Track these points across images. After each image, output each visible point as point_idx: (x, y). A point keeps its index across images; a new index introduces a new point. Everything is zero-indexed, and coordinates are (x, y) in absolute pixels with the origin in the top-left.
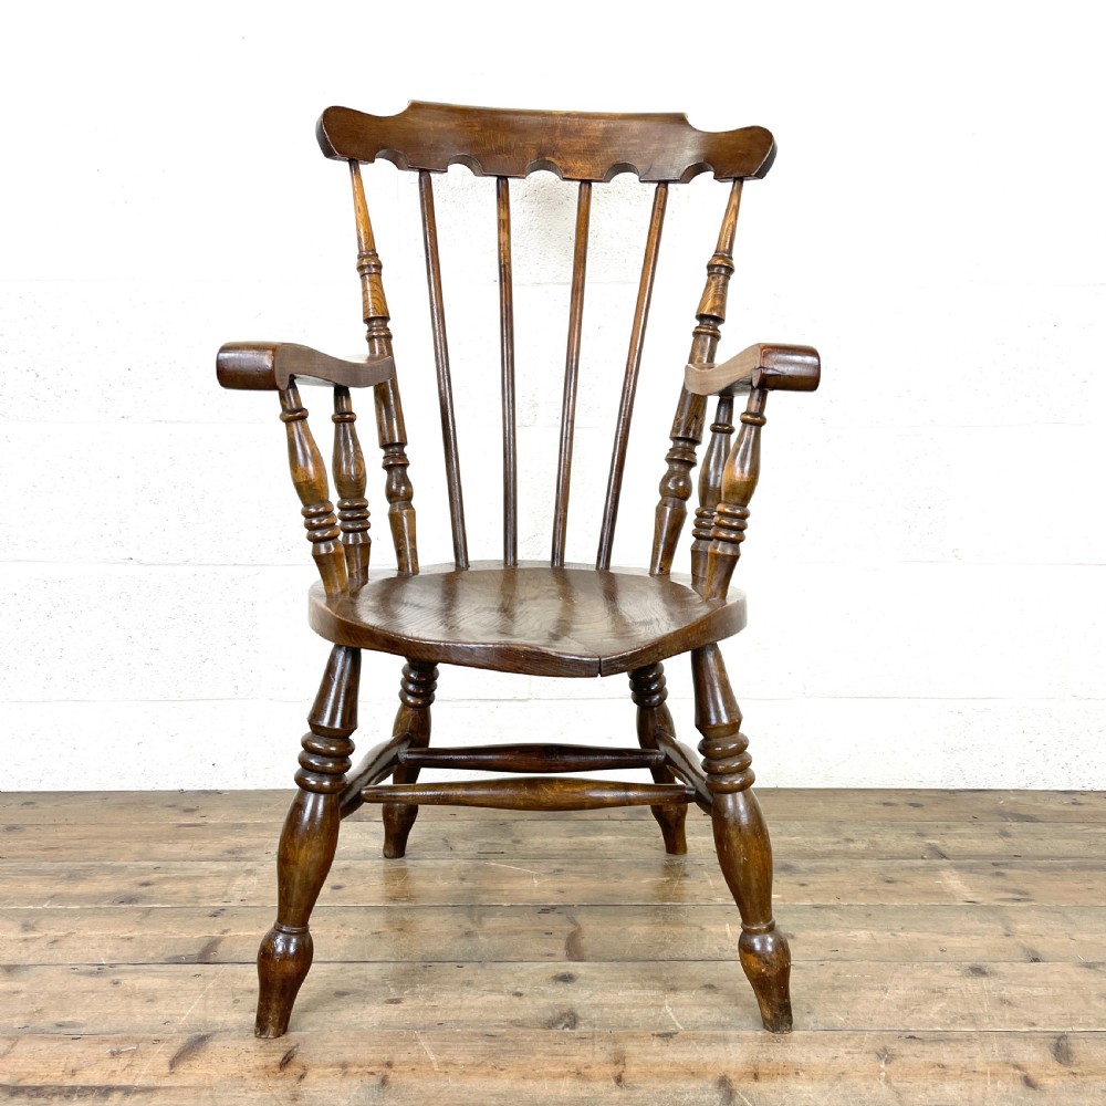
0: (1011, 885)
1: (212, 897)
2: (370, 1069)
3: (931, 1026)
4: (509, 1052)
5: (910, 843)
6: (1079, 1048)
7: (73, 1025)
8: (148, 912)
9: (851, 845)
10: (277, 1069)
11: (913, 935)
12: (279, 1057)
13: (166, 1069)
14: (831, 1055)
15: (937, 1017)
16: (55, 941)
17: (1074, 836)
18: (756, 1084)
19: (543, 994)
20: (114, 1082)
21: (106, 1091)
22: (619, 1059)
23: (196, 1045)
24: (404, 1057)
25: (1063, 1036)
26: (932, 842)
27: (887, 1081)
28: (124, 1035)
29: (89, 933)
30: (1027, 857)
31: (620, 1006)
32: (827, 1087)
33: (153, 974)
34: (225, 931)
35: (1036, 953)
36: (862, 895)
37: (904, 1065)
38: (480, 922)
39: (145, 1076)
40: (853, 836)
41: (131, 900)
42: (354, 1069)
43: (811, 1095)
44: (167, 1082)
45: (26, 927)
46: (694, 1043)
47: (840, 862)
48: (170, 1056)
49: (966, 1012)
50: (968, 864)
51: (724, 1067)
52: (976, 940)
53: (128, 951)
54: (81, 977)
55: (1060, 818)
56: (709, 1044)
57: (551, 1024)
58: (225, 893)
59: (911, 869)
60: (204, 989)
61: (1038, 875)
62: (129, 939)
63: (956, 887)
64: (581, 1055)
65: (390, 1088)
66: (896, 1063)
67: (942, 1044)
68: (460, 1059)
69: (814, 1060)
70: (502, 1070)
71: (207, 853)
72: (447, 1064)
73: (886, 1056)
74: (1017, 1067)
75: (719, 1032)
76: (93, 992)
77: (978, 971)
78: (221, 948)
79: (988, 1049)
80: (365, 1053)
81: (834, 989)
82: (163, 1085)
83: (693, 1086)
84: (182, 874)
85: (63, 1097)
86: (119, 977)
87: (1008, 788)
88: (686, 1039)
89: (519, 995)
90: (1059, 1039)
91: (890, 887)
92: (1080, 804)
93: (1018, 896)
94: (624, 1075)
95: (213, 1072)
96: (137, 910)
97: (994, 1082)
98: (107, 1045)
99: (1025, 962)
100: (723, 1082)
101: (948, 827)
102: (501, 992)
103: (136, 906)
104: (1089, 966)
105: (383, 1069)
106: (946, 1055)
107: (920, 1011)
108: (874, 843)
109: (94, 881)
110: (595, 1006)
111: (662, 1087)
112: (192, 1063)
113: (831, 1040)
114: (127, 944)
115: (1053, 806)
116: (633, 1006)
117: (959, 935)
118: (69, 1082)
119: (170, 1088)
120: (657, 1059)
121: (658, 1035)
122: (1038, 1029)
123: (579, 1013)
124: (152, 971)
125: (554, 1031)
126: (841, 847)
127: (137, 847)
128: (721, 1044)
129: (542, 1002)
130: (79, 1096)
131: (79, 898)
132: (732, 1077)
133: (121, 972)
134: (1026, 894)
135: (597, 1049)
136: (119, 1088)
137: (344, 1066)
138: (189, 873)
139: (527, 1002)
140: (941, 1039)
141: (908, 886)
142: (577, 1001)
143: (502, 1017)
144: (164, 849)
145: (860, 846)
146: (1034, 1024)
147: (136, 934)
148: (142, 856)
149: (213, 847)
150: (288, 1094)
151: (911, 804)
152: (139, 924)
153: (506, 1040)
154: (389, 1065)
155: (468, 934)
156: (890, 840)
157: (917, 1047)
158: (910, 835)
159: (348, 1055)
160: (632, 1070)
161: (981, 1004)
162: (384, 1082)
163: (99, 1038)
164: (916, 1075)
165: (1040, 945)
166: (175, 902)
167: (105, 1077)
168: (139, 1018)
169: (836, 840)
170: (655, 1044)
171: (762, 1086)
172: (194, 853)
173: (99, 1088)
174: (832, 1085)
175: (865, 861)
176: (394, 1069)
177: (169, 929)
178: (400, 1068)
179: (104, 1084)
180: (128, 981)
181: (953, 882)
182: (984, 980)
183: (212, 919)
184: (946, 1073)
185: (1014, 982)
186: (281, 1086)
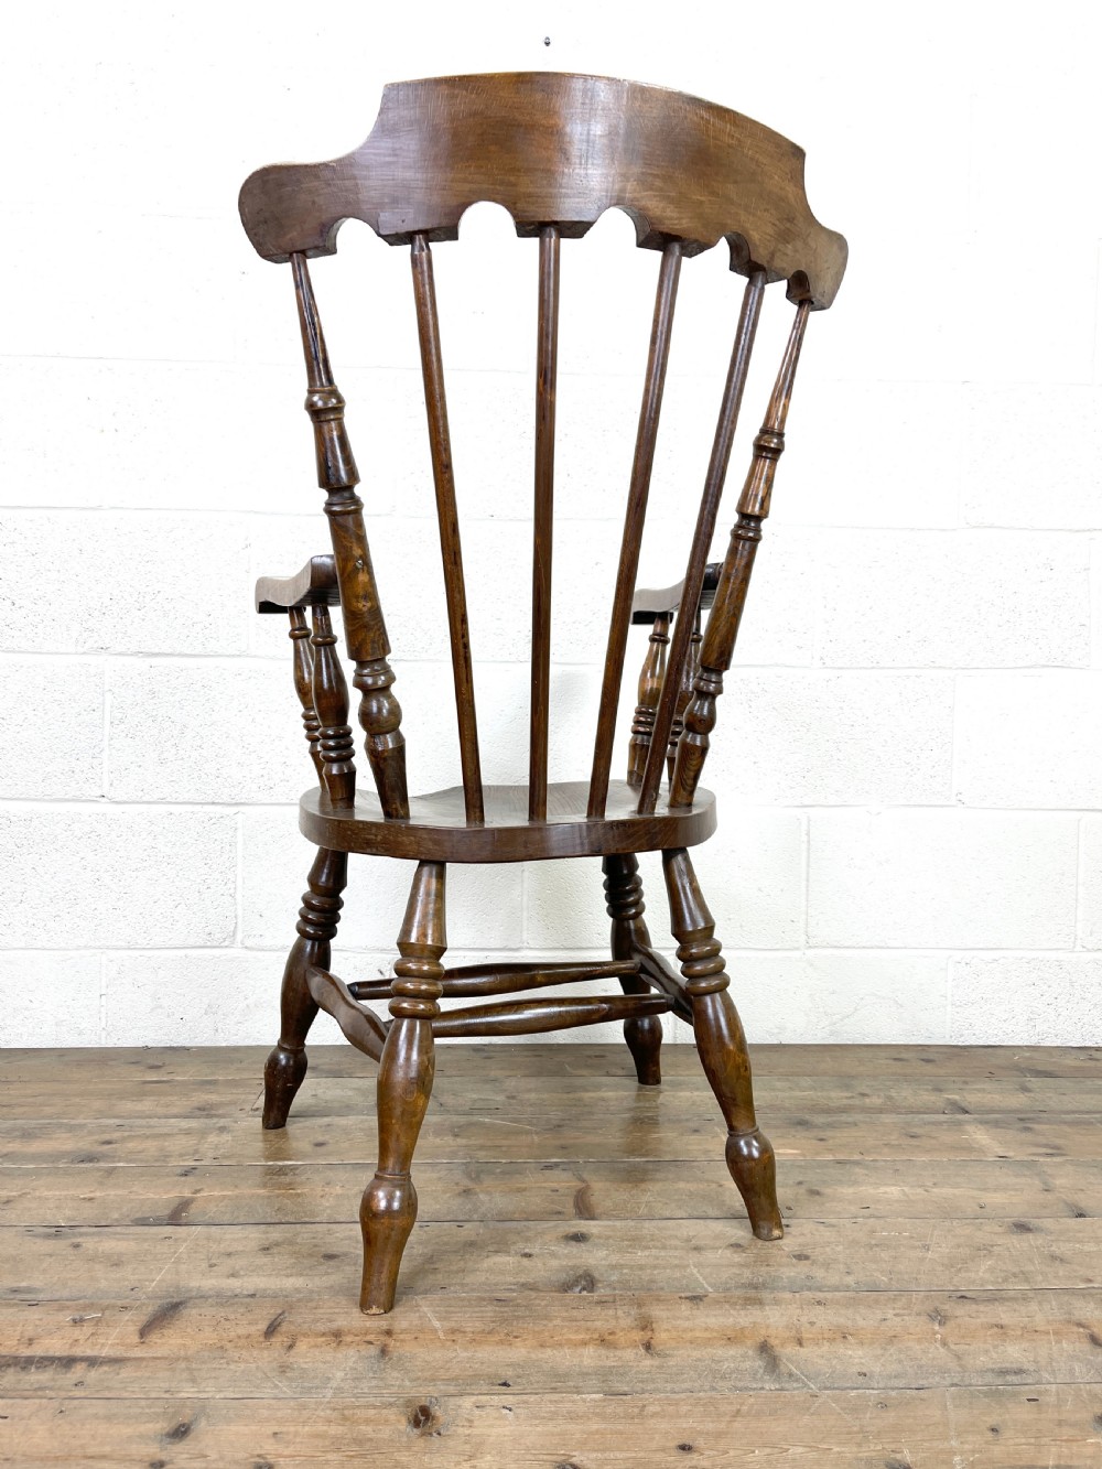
0: (1042, 1140)
1: (181, 1155)
2: (369, 1338)
3: (982, 1285)
4: (523, 1317)
5: (928, 1097)
7: (29, 1290)
8: (110, 1172)
9: (867, 1100)
10: (262, 1339)
11: (947, 1191)
12: (263, 1326)
13: (136, 1339)
14: (880, 1316)
15: (987, 1276)
16: (8, 1202)
17: (1096, 1091)
18: (802, 1350)
19: (553, 1255)
20: (78, 1352)
21: (68, 1362)
22: (646, 1324)
23: (168, 1312)
24: (404, 1325)
26: (950, 1097)
27: (944, 1344)
28: (87, 1301)
29: (46, 1193)
30: (1053, 1112)
31: (641, 1268)
32: (880, 1352)
33: (117, 1236)
34: (197, 1191)
35: (1081, 1209)
36: (886, 1150)
37: (959, 1326)
38: (479, 1180)
39: (112, 1345)
40: (868, 1091)
41: (91, 1158)
42: (349, 1339)
43: (863, 1361)
44: (138, 1353)
46: (726, 1305)
47: (859, 1117)
48: (140, 1325)
49: (1016, 1270)
50: (994, 1119)
51: (763, 1332)
52: (1012, 1194)
53: (88, 1212)
54: (38, 1240)
55: (1078, 1074)
56: (743, 1307)
57: (566, 1287)
58: (196, 1152)
59: (934, 1123)
60: (175, 1253)
61: (1068, 1129)
62: (91, 1199)
63: (984, 1142)
64: (602, 1320)
65: (390, 1359)
66: (951, 1324)
67: (997, 1304)
68: (470, 1326)
69: (861, 1323)
70: (516, 1337)
71: (175, 1110)
72: (453, 1331)
73: (939, 1317)
74: (1080, 1325)
76: (51, 1256)
77: (1022, 1228)
78: (193, 1209)
79: (1046, 1307)
80: (361, 1320)
81: (871, 1249)
82: (133, 1356)
83: (731, 1352)
84: (148, 1132)
85: (18, 1369)
86: (79, 1240)
87: (1020, 1044)
88: (717, 1302)
89: (528, 1256)
91: (914, 1142)
92: (1097, 1060)
93: (1050, 1151)
94: (653, 1342)
95: (188, 1342)
96: (98, 1169)
97: (1059, 1342)
98: (68, 1312)
99: (1069, 1217)
100: (764, 1348)
101: (966, 1083)
102: (507, 1252)
103: (97, 1165)
105: (383, 1338)
106: (1004, 1314)
107: (968, 1270)
108: (890, 1098)
109: (51, 1139)
110: (613, 1267)
111: (696, 1354)
112: (165, 1332)
113: (877, 1302)
114: (88, 1204)
115: (1070, 1061)
116: (655, 1267)
117: (995, 1191)
118: (26, 1352)
119: (141, 1359)
120: (687, 1324)
121: (686, 1298)
122: (1096, 1285)
123: (596, 1275)
124: (116, 1234)
125: (569, 1295)
126: (857, 1102)
127: (97, 1104)
128: (757, 1307)
129: (555, 1263)
130: (37, 1368)
131: (34, 1158)
132: (774, 1342)
133: (81, 1235)
134: (1058, 1148)
135: (620, 1313)
136: (83, 1359)
137: (338, 1335)
138: (156, 1131)
139: (537, 1263)
140: (995, 1298)
141: (933, 1142)
142: (592, 1261)
143: (510, 1279)
144: (129, 1106)
145: (876, 1101)
146: (1090, 1281)
147: (98, 1194)
148: (101, 1114)
149: (181, 1104)
150: (275, 1365)
151: (923, 1060)
152: (101, 1183)
153: (518, 1305)
154: (389, 1333)
155: (467, 1192)
156: (906, 1095)
157: (971, 1308)
158: (927, 1090)
159: (341, 1324)
160: (661, 1337)
161: (1031, 1260)
162: (384, 1352)
163: (59, 1304)
164: (973, 1337)
165: (1084, 1201)
166: (142, 1161)
167: (67, 1346)
168: (103, 1284)
169: (850, 1095)
170: (683, 1307)
171: (805, 1352)
172: (160, 1111)
173: (60, 1359)
174: (884, 1349)
175: (883, 1116)
176: (394, 1337)
177: (134, 1189)
178: (402, 1336)
179: (65, 1354)
180: (89, 1244)
181: (980, 1136)
182: (1031, 1236)
183: (183, 1178)
184: (1005, 1334)
185: (1062, 1238)
186: (268, 1356)
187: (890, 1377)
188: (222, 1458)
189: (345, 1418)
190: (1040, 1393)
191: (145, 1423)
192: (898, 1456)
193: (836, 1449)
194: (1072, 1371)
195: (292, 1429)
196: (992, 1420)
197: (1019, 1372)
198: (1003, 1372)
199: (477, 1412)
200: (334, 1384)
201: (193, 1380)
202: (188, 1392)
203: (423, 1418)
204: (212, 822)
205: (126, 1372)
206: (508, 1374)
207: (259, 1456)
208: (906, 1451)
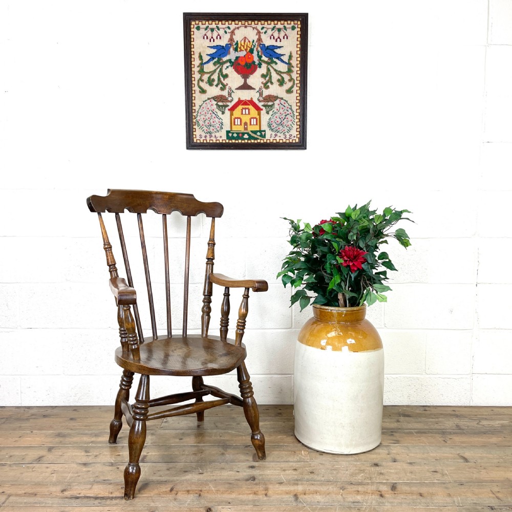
0: (395, 438)
2: (196, 492)
3: (358, 480)
4: (235, 487)
6: (399, 487)
7: (108, 480)
8: (123, 447)
10: (169, 492)
12: (169, 489)
13: (138, 492)
14: (328, 488)
15: (360, 478)
16: (96, 456)
19: (245, 471)
22: (267, 489)
23: (145, 485)
24: (205, 489)
27: (342, 495)
29: (105, 453)
30: (403, 429)
31: (268, 475)
32: (324, 497)
34: (148, 453)
35: (396, 459)
37: (348, 491)
38: (226, 451)
42: (191, 492)
43: (319, 499)
45: (86, 452)
46: (288, 485)
49: (369, 477)
51: (296, 491)
54: (107, 467)
55: (418, 415)
56: (293, 485)
57: (247, 480)
61: (404, 435)
64: (256, 488)
65: (201, 497)
66: (345, 490)
67: (360, 485)
68: (221, 490)
69: (322, 489)
70: (233, 492)
72: (217, 491)
73: (343, 488)
74: (379, 491)
75: (296, 482)
76: (112, 471)
77: (376, 465)
78: (148, 458)
79: (373, 487)
80: (194, 487)
81: (332, 470)
82: (138, 496)
83: (287, 496)
86: (118, 466)
87: (404, 405)
88: (286, 484)
89: (238, 472)
90: (394, 484)
92: (427, 410)
93: (395, 442)
94: (267, 494)
95: (151, 493)
96: (120, 446)
97: (372, 495)
98: (120, 486)
99: (391, 462)
100: (295, 495)
102: (233, 471)
104: (411, 463)
105: (199, 492)
106: (360, 488)
107: (356, 476)
110: (260, 475)
111: (278, 497)
112: (145, 490)
113: (328, 484)
114: (119, 456)
115: (417, 411)
116: (272, 475)
117: (373, 454)
118: (111, 496)
119: (140, 497)
120: (277, 490)
121: (278, 483)
122: (389, 481)
123: (256, 477)
125: (248, 482)
128: (297, 485)
129: (245, 474)
132: (298, 494)
134: (398, 441)
135: (260, 487)
137: (188, 491)
139: (240, 474)
142: (255, 473)
143: (233, 478)
147: (121, 454)
150: (173, 498)
152: (121, 451)
153: (234, 484)
154: (201, 491)
155: (223, 454)
157: (353, 486)
159: (189, 488)
160: (270, 493)
161: (374, 474)
162: (200, 495)
163: (116, 484)
164: (350, 494)
165: (398, 457)
170: (277, 485)
171: (306, 496)
173: (120, 497)
174: (326, 496)
178: (204, 492)
180: (121, 467)
182: (377, 467)
184: (359, 493)
185: (386, 468)
186: (171, 496)
187: (325, 503)
189: (190, 510)
190: (361, 507)
194: (371, 503)
197: (359, 502)
198: (354, 502)
199: (222, 509)
200: (188, 503)
201: (153, 502)
202: (152, 504)
203: (209, 510)
205: (137, 500)
206: (230, 501)
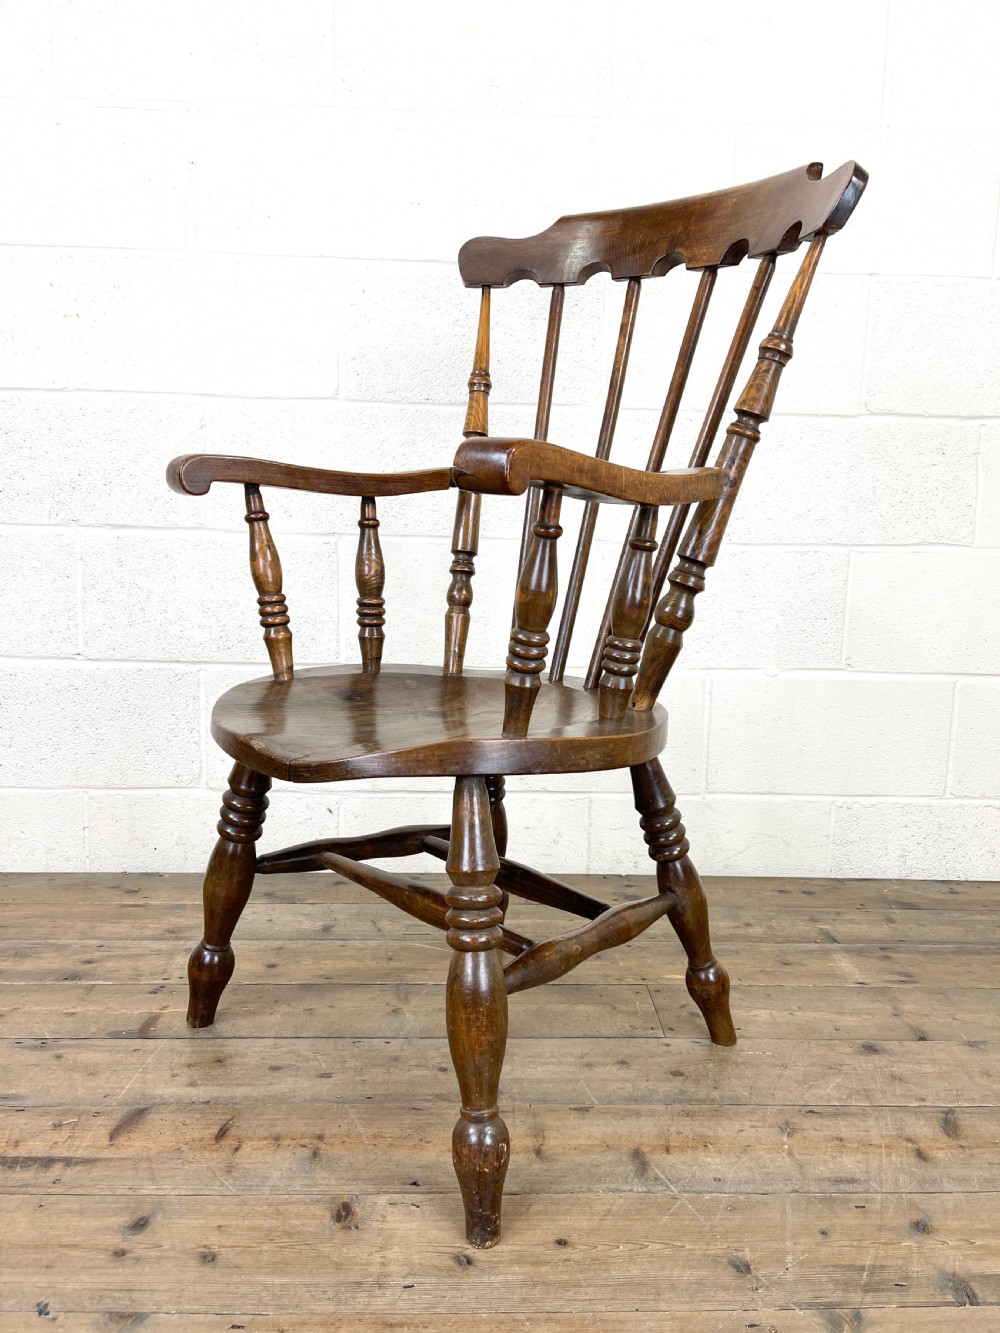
0: (898, 968)
1: (152, 974)
2: (303, 1142)
3: (829, 1101)
4: (435, 1125)
5: (803, 927)
6: (965, 1122)
7: (16, 1097)
8: (90, 989)
9: (750, 930)
10: (213, 1142)
11: (810, 1014)
12: (215, 1130)
13: (106, 1141)
14: (737, 1128)
15: (834, 1093)
17: (952, 923)
18: (668, 1156)
20: (57, 1153)
21: (48, 1162)
22: (539, 1132)
23: (135, 1117)
24: (335, 1130)
25: (950, 1111)
26: (824, 927)
27: (790, 1153)
28: (66, 1107)
29: (34, 1008)
30: (911, 942)
31: (539, 1081)
32: (734, 1159)
33: (94, 1048)
34: (164, 1008)
35: (923, 1032)
36: (761, 976)
37: (805, 1138)
38: (406, 1000)
39: (86, 1147)
40: (751, 921)
41: (74, 976)
42: (287, 1142)
43: (719, 1167)
44: (107, 1154)
46: (608, 1116)
47: (740, 945)
48: (110, 1129)
49: (860, 1087)
50: (860, 949)
51: (637, 1140)
52: (864, 1018)
53: (70, 1025)
54: (24, 1051)
55: (939, 906)
56: (623, 1117)
58: (165, 971)
59: (806, 952)
60: (144, 1063)
61: (922, 959)
62: (73, 1014)
63: (847, 970)
65: (321, 1160)
66: (798, 1136)
67: (839, 1118)
68: (389, 1134)
69: (721, 1133)
70: (428, 1142)
71: (148, 933)
72: (375, 1136)
73: (788, 1129)
74: (909, 1140)
75: (632, 1106)
76: (37, 1065)
77: (870, 1049)
78: (161, 1024)
79: (883, 1123)
80: (298, 1126)
81: (738, 1066)
82: (104, 1157)
83: (609, 1158)
84: (124, 952)
85: (6, 1168)
86: (62, 1051)
87: (891, 877)
88: (601, 1113)
89: (444, 1069)
90: (947, 1113)
91: (787, 969)
92: (958, 893)
93: (904, 979)
94: (543, 1148)
95: (151, 1145)
96: (80, 987)
97: (889, 1155)
98: (50, 1117)
99: (911, 1040)
100: (637, 1155)
101: (838, 914)
102: (426, 1067)
103: (79, 983)
104: (971, 1044)
105: (315, 1142)
106: (843, 1128)
107: (818, 1087)
108: (771, 928)
109: (40, 958)
110: (516, 1080)
111: (579, 1159)
112: (131, 1135)
113: (737, 1114)
114: (71, 1019)
115: (933, 894)
116: (551, 1081)
117: (851, 1014)
118: (13, 1153)
119: (110, 1160)
120: (575, 1133)
121: (575, 1109)
122: (928, 1104)
124: (93, 1046)
126: (742, 931)
127: (82, 926)
128: (634, 1118)
130: (22, 1167)
131: (24, 975)
132: (646, 1150)
133: (64, 1046)
134: (911, 976)
135: (518, 1122)
136: (60, 1160)
137: (277, 1139)
138: (131, 951)
139: (451, 1076)
140: (838, 1113)
141: (804, 968)
143: (428, 1091)
144: (108, 928)
145: (758, 930)
146: (924, 1100)
147: (78, 1009)
148: (84, 935)
149: (154, 927)
150: (223, 1165)
151: (804, 892)
152: (82, 1000)
153: (432, 1114)
154: (320, 1137)
155: (396, 1011)
156: (787, 925)
157: (817, 1121)
158: (804, 921)
159: (280, 1128)
160: (550, 1143)
161: (873, 1079)
162: (315, 1154)
163: (42, 1110)
164: (816, 1148)
165: (928, 1025)
166: (117, 979)
167: (47, 1148)
168: (81, 1092)
169: (736, 924)
170: (571, 1117)
171: (671, 1159)
172: (136, 933)
173: (41, 1159)
174: (739, 1158)
175: (763, 945)
176: (325, 1141)
177: (111, 1005)
178: (331, 1140)
179: (46, 1155)
180: (70, 1055)
181: (845, 964)
182: (876, 1057)
183: (153, 996)
184: (844, 1146)
185: (903, 1060)
186: (216, 1158)
187: (740, 1183)
188: (174, 1248)
189: (279, 1213)
190: (867, 1200)
191: (111, 1216)
192: (740, 1254)
193: (688, 1247)
194: (896, 1182)
195: (234, 1222)
196: (823, 1224)
197: (852, 1181)
198: (838, 1181)
199: (390, 1208)
200: (271, 1182)
201: (153, 1179)
202: (148, 1189)
203: (344, 1214)
204: (177, 678)
205: (97, 1172)
206: (417, 1174)
207: (205, 1246)
208: (747, 1250)
